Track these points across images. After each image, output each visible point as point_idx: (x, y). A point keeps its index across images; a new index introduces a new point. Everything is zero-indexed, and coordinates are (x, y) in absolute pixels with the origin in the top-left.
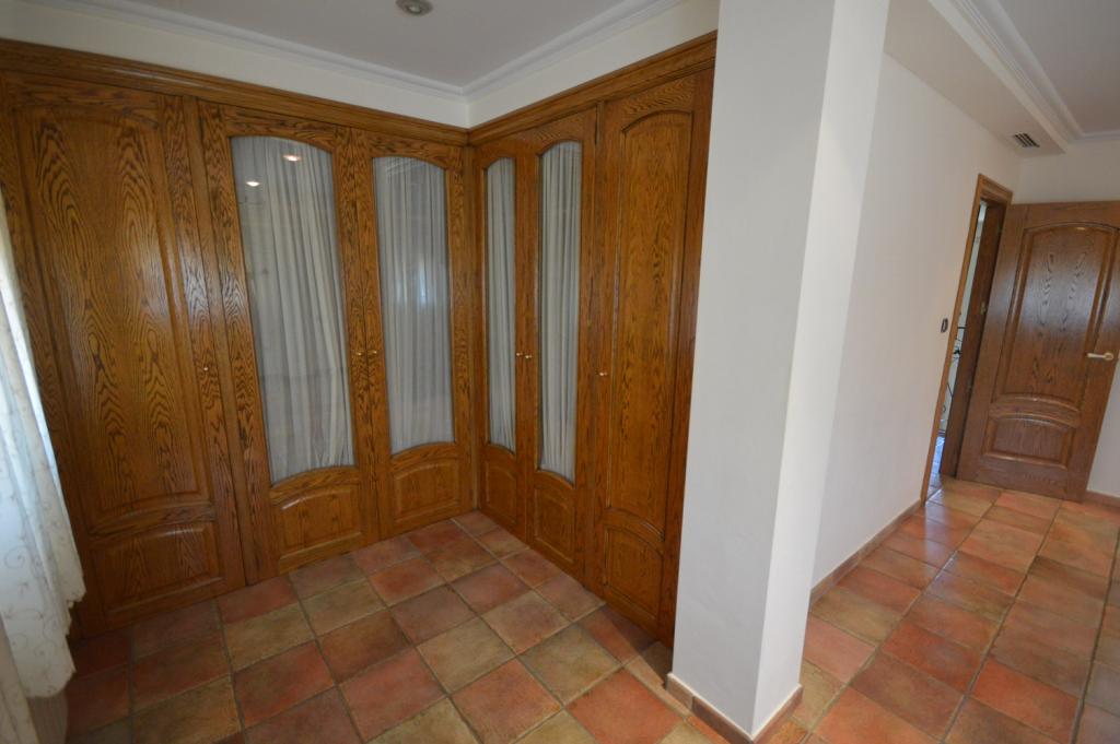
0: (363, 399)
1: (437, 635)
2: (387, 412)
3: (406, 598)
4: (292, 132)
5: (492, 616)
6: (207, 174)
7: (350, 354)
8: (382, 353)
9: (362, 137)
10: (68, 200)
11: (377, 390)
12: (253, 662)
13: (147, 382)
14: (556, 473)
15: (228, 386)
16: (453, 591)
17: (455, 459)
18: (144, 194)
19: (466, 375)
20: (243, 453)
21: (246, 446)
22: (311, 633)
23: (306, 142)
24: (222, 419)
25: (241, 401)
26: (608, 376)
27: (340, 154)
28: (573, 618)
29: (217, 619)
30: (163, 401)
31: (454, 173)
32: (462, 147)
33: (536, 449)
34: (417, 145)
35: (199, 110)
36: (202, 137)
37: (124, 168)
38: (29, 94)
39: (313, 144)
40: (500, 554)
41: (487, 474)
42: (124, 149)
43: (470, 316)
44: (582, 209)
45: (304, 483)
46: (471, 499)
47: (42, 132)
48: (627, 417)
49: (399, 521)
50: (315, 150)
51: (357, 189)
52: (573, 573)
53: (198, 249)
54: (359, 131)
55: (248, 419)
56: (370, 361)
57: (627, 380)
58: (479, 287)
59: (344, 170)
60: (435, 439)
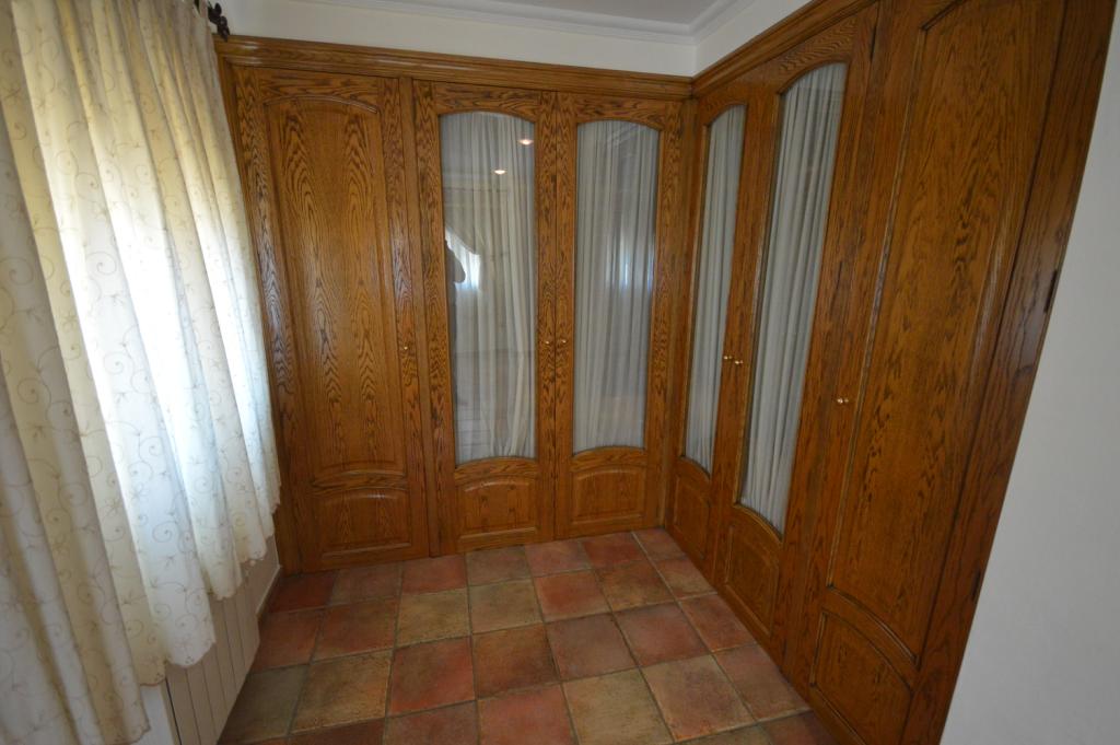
0: (548, 390)
1: (587, 676)
2: (572, 407)
3: (564, 617)
4: (496, 104)
5: (655, 673)
6: (417, 154)
7: (538, 342)
8: (572, 342)
9: (568, 102)
10: (306, 188)
11: (563, 382)
12: (414, 642)
13: (360, 357)
14: (758, 514)
15: (424, 366)
16: (617, 625)
17: (643, 467)
18: (365, 180)
19: (663, 375)
20: (433, 432)
21: (436, 426)
22: (468, 628)
23: (509, 113)
24: (417, 398)
25: (434, 382)
26: (851, 404)
27: (544, 122)
28: (760, 716)
29: (399, 584)
30: (371, 375)
31: (671, 136)
32: (683, 101)
33: (736, 478)
34: (629, 104)
35: (414, 90)
36: (415, 117)
37: (349, 155)
38: (276, 88)
39: (517, 115)
40: (680, 592)
41: (677, 491)
42: (350, 136)
43: (675, 306)
44: (836, 160)
45: (485, 469)
46: (657, 516)
47: (287, 125)
48: (875, 470)
49: (575, 523)
50: (519, 121)
51: (559, 160)
52: (769, 650)
53: (406, 231)
54: (566, 95)
55: (439, 399)
56: (558, 350)
57: (881, 414)
58: (688, 273)
59: (547, 140)
60: (622, 441)
